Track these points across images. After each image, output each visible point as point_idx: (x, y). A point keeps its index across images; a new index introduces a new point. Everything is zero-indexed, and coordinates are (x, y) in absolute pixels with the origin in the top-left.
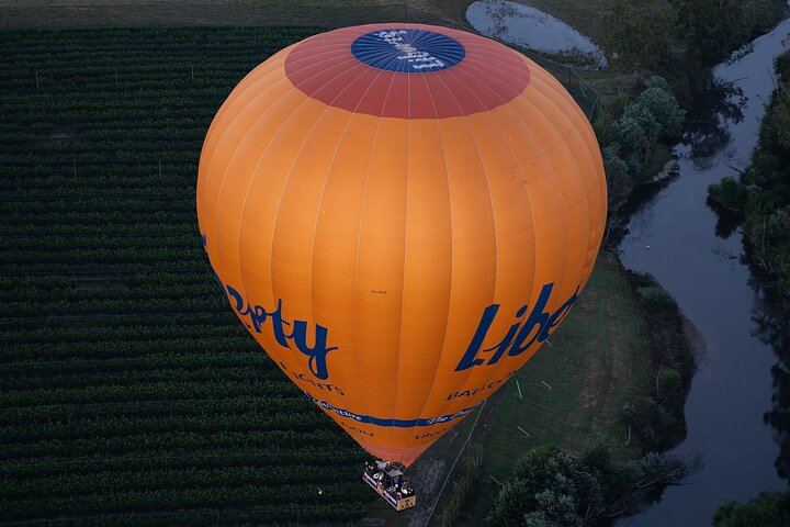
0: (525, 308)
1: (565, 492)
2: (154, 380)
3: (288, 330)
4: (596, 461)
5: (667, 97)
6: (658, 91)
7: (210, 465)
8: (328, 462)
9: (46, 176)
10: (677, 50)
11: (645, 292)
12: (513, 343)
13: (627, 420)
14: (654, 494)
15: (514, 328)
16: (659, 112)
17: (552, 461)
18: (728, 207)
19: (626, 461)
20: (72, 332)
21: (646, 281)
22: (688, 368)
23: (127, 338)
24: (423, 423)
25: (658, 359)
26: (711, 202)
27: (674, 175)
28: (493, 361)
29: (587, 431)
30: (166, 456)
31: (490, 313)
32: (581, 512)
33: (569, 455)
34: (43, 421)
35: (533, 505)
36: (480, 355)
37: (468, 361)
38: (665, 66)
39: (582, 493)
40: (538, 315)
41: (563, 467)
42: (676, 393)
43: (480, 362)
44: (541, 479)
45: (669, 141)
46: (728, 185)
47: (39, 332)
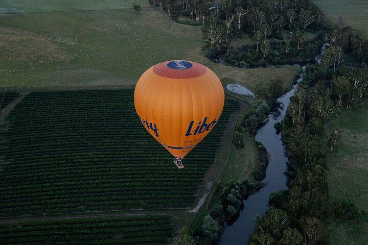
0: (201, 122)
1: (237, 189)
2: (152, 163)
3: (149, 125)
4: (245, 183)
5: (266, 105)
6: (264, 103)
7: (162, 181)
8: (187, 182)
9: (134, 119)
10: (269, 95)
11: (259, 146)
12: (199, 130)
13: (253, 174)
14: (258, 190)
15: (198, 127)
16: (265, 108)
17: (235, 183)
18: (278, 128)
19: (252, 183)
20: (136, 152)
21: (260, 144)
22: (267, 163)
23: (147, 154)
24: (182, 148)
25: (261, 161)
26: (275, 127)
27: (268, 121)
28: (195, 134)
29: (244, 176)
30: (152, 179)
31: (192, 123)
32: (241, 194)
33: (239, 181)
34: (128, 171)
35: (230, 192)
36: (191, 133)
37: (188, 134)
38: (267, 98)
39: (241, 189)
40: (204, 124)
41: (237, 184)
42: (264, 168)
43: (191, 134)
44: (232, 186)
45: (267, 114)
46: (278, 123)
47: (129, 152)
